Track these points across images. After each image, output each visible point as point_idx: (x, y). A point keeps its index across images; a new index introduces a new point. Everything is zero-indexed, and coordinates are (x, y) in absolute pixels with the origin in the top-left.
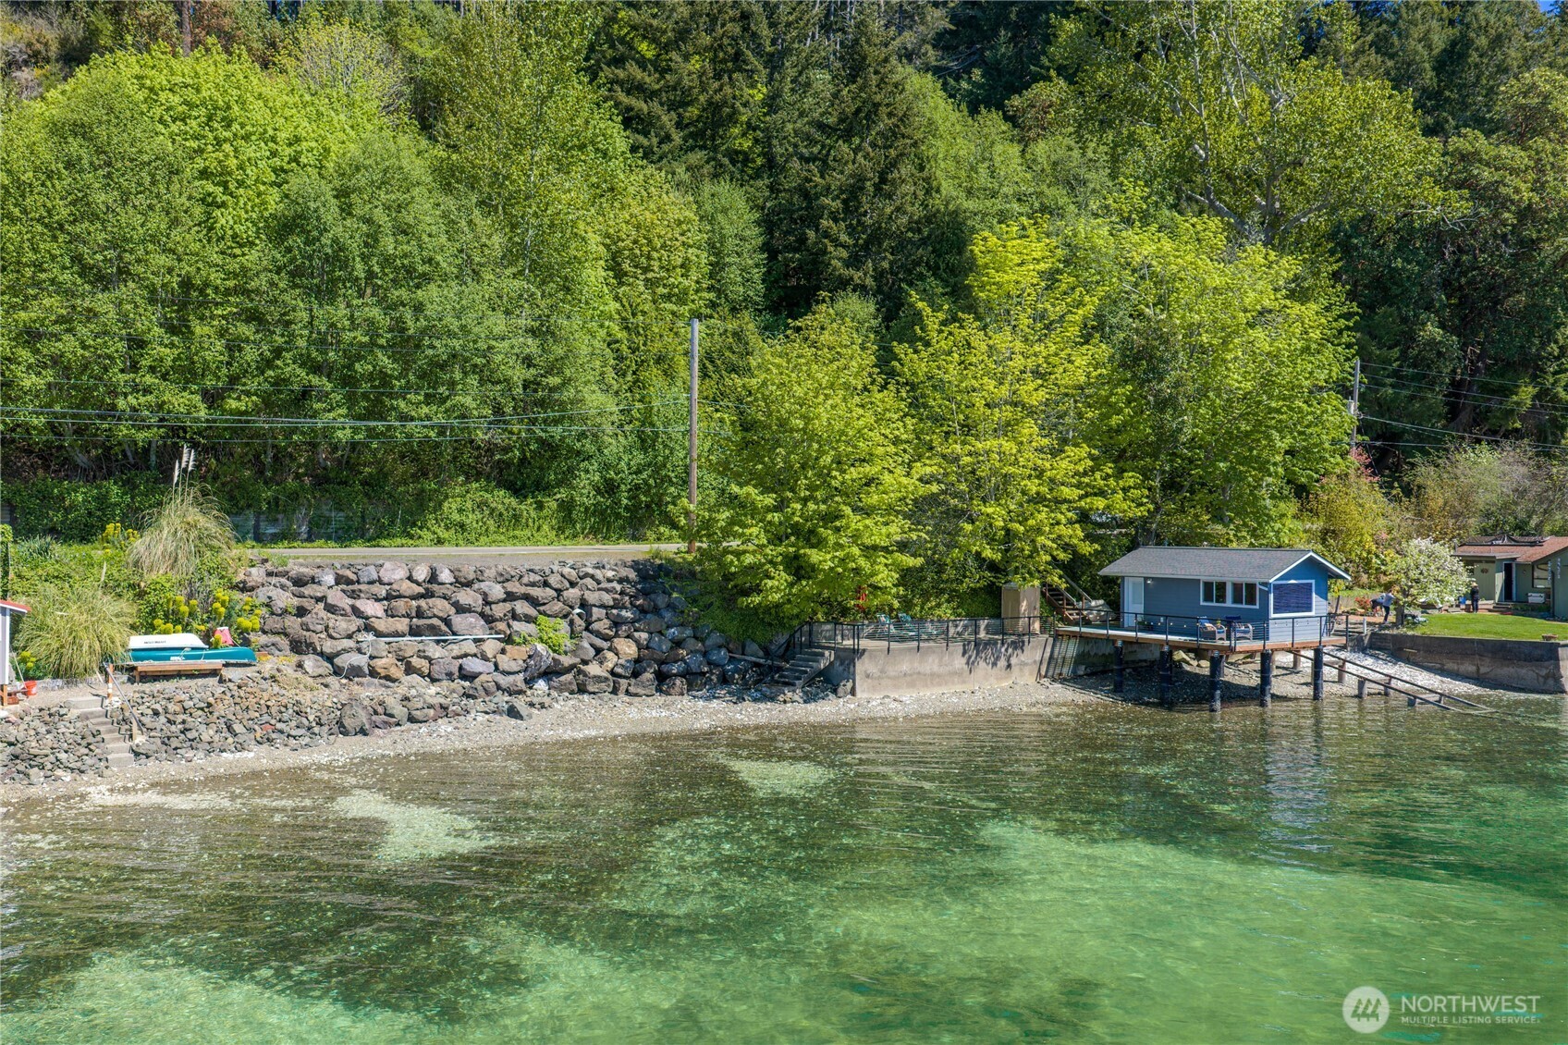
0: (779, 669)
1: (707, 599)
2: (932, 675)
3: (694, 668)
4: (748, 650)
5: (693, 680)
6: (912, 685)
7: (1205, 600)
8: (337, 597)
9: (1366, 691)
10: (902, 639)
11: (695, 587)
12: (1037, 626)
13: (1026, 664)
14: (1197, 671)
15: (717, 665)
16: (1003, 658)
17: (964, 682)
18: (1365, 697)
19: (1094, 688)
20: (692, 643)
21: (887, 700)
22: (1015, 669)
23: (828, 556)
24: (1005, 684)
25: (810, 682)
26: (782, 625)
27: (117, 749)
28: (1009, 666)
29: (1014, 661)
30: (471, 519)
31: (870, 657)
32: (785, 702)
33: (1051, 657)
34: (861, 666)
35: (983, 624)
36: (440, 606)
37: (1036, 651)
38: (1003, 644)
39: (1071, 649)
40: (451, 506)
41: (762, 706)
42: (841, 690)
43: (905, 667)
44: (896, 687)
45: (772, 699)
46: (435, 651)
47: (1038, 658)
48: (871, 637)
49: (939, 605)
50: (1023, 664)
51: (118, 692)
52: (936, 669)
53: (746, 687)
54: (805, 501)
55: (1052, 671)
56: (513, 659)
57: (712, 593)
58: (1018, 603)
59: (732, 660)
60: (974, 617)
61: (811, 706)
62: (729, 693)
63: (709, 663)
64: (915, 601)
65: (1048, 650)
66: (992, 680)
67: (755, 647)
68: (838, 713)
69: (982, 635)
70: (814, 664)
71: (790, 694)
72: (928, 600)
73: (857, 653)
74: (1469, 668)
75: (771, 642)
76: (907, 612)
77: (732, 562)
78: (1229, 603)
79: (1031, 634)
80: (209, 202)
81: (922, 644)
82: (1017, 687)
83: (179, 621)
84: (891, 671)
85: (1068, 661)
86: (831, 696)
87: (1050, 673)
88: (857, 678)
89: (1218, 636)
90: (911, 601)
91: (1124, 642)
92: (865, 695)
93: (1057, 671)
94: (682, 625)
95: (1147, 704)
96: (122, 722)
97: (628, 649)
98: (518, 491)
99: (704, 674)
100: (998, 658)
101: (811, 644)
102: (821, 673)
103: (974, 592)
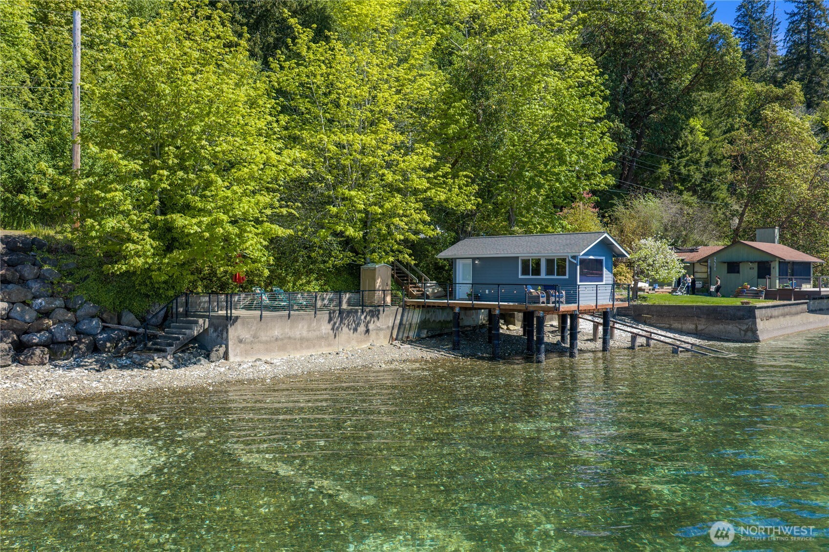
0: (155, 337)
1: (83, 273)
2: (302, 339)
3: (60, 337)
4: (124, 319)
5: (58, 349)
6: (283, 348)
7: (523, 274)
9: (637, 344)
10: (275, 309)
11: (71, 261)
12: (388, 299)
13: (381, 329)
14: (508, 332)
15: (87, 334)
16: (362, 325)
17: (330, 345)
18: (637, 348)
19: (437, 347)
20: (61, 314)
21: (258, 363)
22: (373, 334)
23: (194, 221)
24: (365, 346)
25: (184, 348)
26: (158, 296)
28: (367, 331)
29: (371, 326)
31: (243, 324)
32: (153, 368)
33: (401, 324)
34: (233, 333)
35: (346, 297)
37: (388, 319)
38: (363, 312)
39: (416, 317)
41: (126, 373)
42: (213, 355)
43: (277, 332)
44: (268, 351)
45: (141, 366)
47: (391, 324)
48: (248, 308)
49: (309, 282)
50: (379, 329)
52: (305, 333)
53: (118, 355)
54: (172, 170)
55: (401, 335)
57: (90, 267)
58: (374, 280)
59: (104, 329)
60: (338, 292)
61: (182, 371)
62: (97, 361)
63: (78, 333)
64: (289, 278)
65: (399, 317)
66: (354, 343)
67: (132, 317)
68: (206, 377)
69: (344, 306)
70: (187, 331)
71: (159, 361)
72: (300, 278)
73: (230, 320)
74: (690, 326)
75: (148, 312)
76: (281, 288)
77: (93, 226)
78: (543, 275)
79: (385, 305)
81: (292, 312)
82: (374, 348)
84: (264, 337)
85: (414, 326)
86: (203, 361)
87: (400, 337)
88: (230, 343)
89: (542, 300)
90: (284, 278)
91: (461, 308)
92: (238, 359)
93: (406, 335)
94: (52, 296)
95: (482, 358)
99: (72, 343)
100: (358, 325)
101: (186, 314)
102: (195, 339)
103: (338, 270)
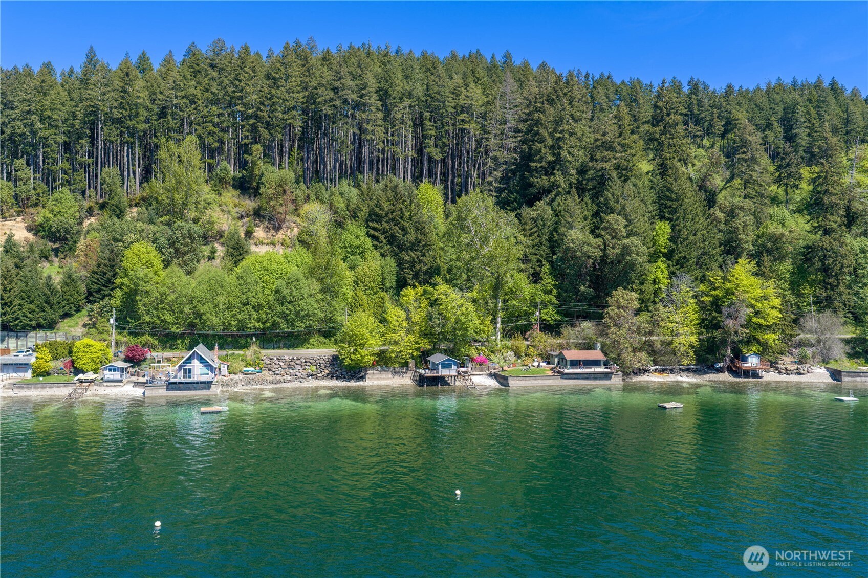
3: (338, 375)
4: (351, 372)
5: (338, 378)
6: (379, 380)
8: (277, 362)
12: (412, 369)
13: (407, 377)
17: (391, 380)
20: (338, 371)
21: (371, 382)
25: (358, 379)
27: (240, 384)
30: (315, 343)
31: (369, 374)
32: (352, 382)
34: (367, 376)
36: (293, 363)
37: (410, 374)
38: (404, 373)
40: (311, 340)
42: (363, 380)
43: (377, 376)
44: (375, 380)
45: (349, 381)
46: (291, 371)
47: (410, 376)
49: (395, 364)
51: (241, 376)
52: (384, 377)
56: (305, 373)
58: (410, 364)
61: (356, 383)
62: (343, 380)
65: (412, 374)
66: (398, 380)
70: (360, 375)
76: (386, 366)
79: (410, 371)
80: (263, 287)
82: (402, 381)
83: (250, 365)
84: (374, 377)
85: (414, 376)
86: (361, 381)
87: (411, 379)
88: (366, 378)
92: (368, 381)
93: (416, 378)
94: (339, 367)
96: (241, 381)
97: (327, 372)
98: (326, 337)
100: (402, 375)
102: (361, 377)
